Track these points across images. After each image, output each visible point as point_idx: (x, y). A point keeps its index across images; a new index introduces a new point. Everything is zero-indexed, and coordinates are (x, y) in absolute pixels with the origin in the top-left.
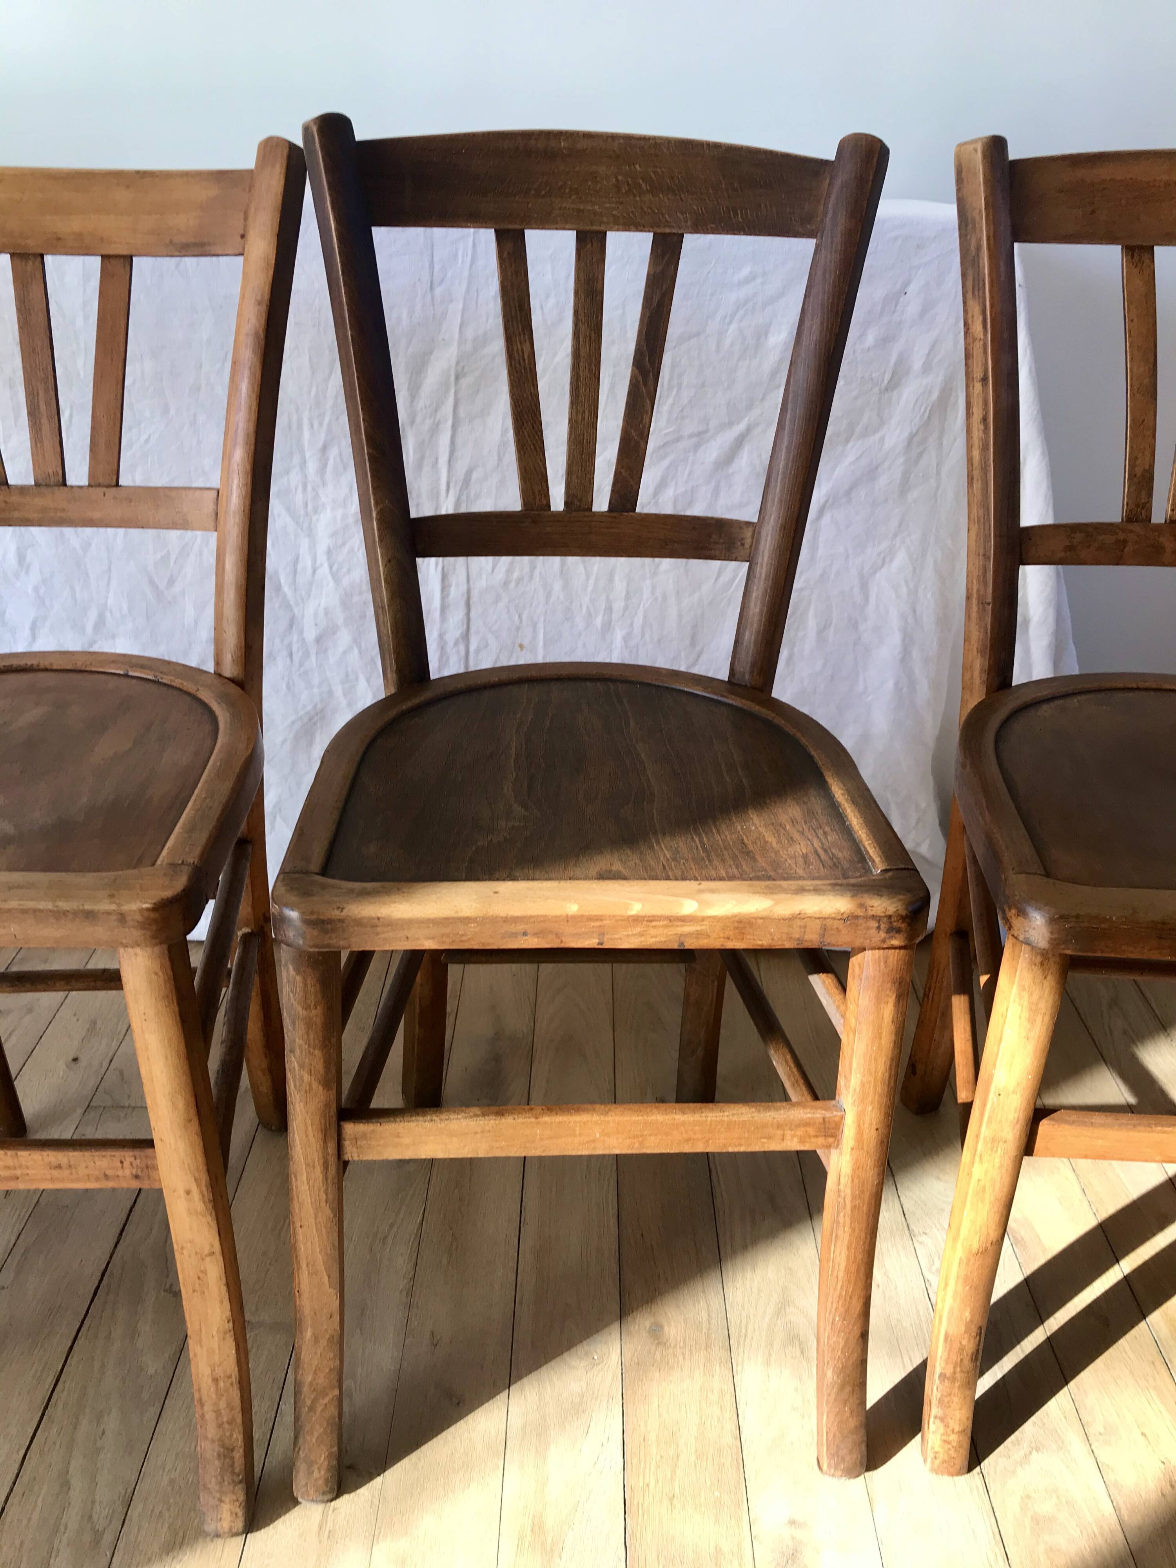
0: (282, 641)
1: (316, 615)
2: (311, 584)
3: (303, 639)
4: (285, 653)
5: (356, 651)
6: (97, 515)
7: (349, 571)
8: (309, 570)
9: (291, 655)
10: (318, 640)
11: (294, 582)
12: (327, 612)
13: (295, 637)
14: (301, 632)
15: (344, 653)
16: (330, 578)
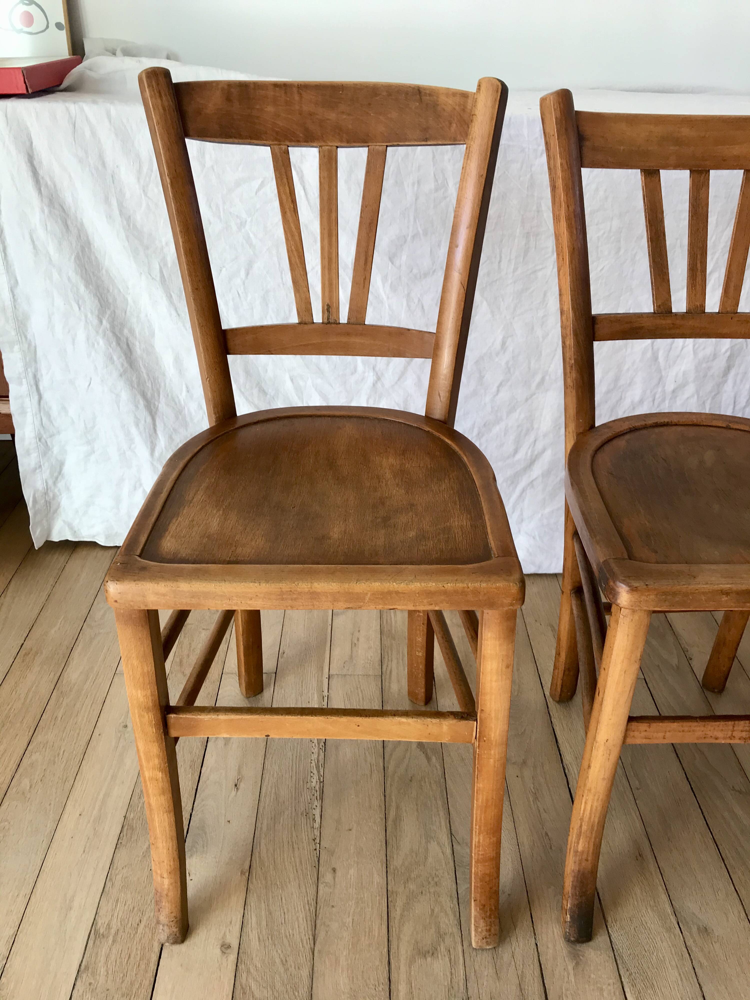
0: (651, 392)
1: (677, 375)
2: (678, 357)
3: (665, 390)
4: (651, 399)
5: (696, 397)
6: (725, 331)
7: (704, 349)
8: (680, 348)
9: (654, 400)
10: (674, 391)
11: (668, 356)
12: (684, 373)
13: (660, 390)
14: (664, 387)
15: (688, 398)
16: (692, 352)
